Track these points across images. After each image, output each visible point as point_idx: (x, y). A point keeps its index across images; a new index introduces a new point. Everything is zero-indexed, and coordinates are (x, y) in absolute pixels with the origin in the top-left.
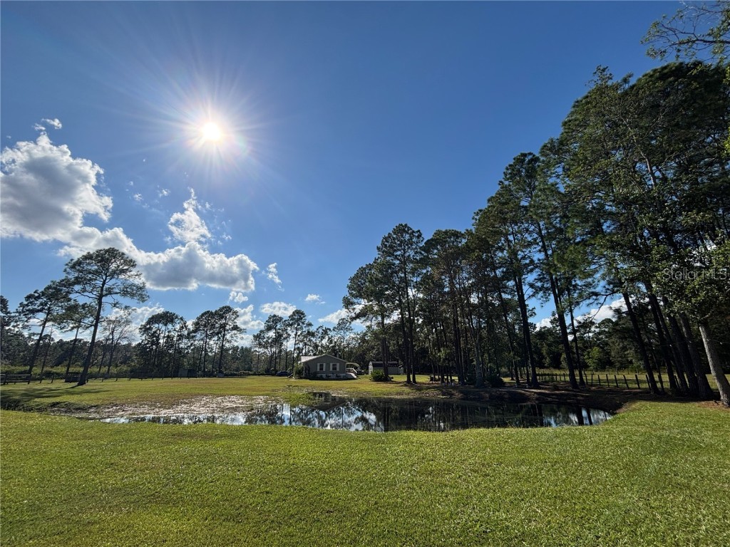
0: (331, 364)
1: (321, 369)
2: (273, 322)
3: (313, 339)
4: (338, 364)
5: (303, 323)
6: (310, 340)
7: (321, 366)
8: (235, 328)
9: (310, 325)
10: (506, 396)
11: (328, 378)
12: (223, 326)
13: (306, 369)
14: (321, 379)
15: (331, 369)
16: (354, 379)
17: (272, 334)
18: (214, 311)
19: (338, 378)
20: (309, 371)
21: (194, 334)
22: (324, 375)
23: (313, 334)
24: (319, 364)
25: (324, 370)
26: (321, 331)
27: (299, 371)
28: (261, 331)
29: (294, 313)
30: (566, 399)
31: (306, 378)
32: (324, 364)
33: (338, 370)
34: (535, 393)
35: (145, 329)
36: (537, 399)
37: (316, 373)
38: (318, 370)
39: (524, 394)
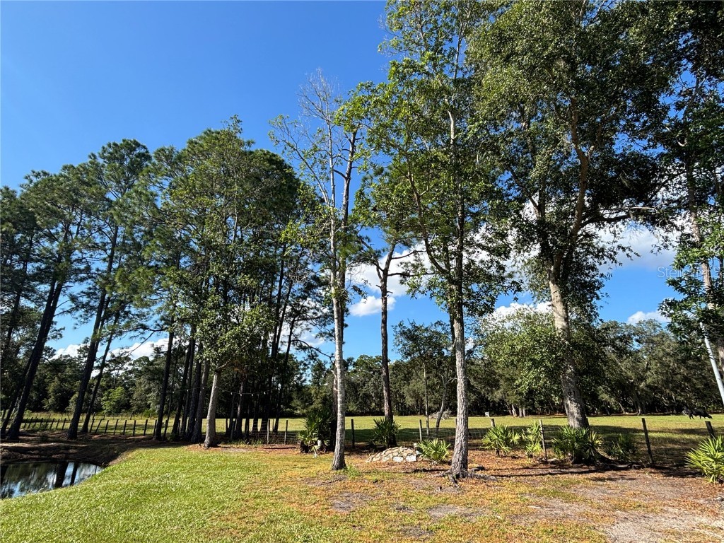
36: (5, 457)
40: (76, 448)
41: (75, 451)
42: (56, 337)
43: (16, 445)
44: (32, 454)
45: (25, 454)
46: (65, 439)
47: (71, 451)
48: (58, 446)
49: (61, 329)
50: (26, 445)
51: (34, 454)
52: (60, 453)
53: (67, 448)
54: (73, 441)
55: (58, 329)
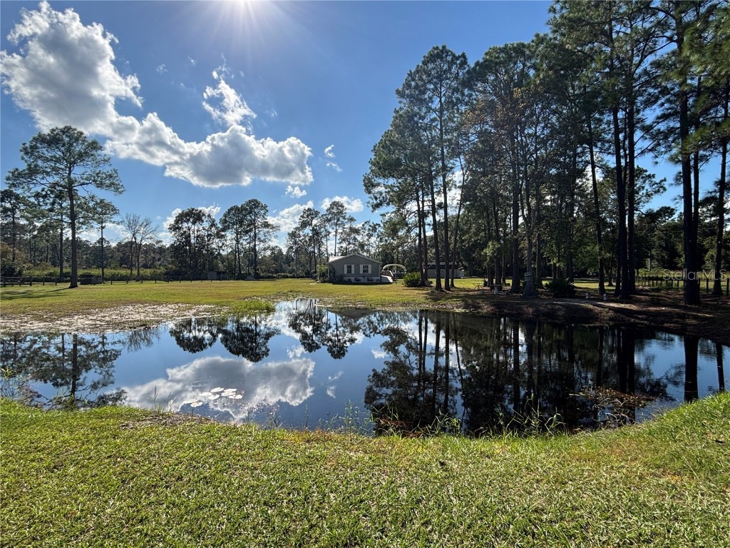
0: (361, 266)
1: (349, 271)
2: (308, 216)
3: (359, 238)
4: (370, 266)
5: (344, 218)
6: (355, 239)
7: (349, 267)
8: (266, 225)
9: (352, 220)
10: (560, 313)
11: (358, 282)
12: (252, 223)
13: (330, 272)
14: (349, 283)
15: (361, 272)
16: (390, 283)
17: (308, 230)
18: (240, 206)
19: (370, 283)
20: (334, 273)
21: (223, 233)
22: (353, 279)
23: (357, 231)
24: (345, 266)
25: (353, 272)
26: (367, 227)
27: (324, 273)
28: (296, 229)
29: (331, 205)
30: (663, 322)
31: (330, 282)
32: (353, 266)
33: (370, 272)
34: (611, 308)
35: (174, 228)
36: (611, 319)
37: (342, 276)
38: (346, 272)
39: (591, 310)
40: (695, 317)
41: (694, 322)
42: (659, 191)
43: (622, 306)
44: (638, 318)
45: (633, 317)
46: (682, 303)
47: (688, 321)
48: (670, 312)
49: (661, 181)
50: (634, 307)
51: (642, 319)
52: (675, 323)
53: (682, 316)
54: (693, 306)
55: (658, 182)
